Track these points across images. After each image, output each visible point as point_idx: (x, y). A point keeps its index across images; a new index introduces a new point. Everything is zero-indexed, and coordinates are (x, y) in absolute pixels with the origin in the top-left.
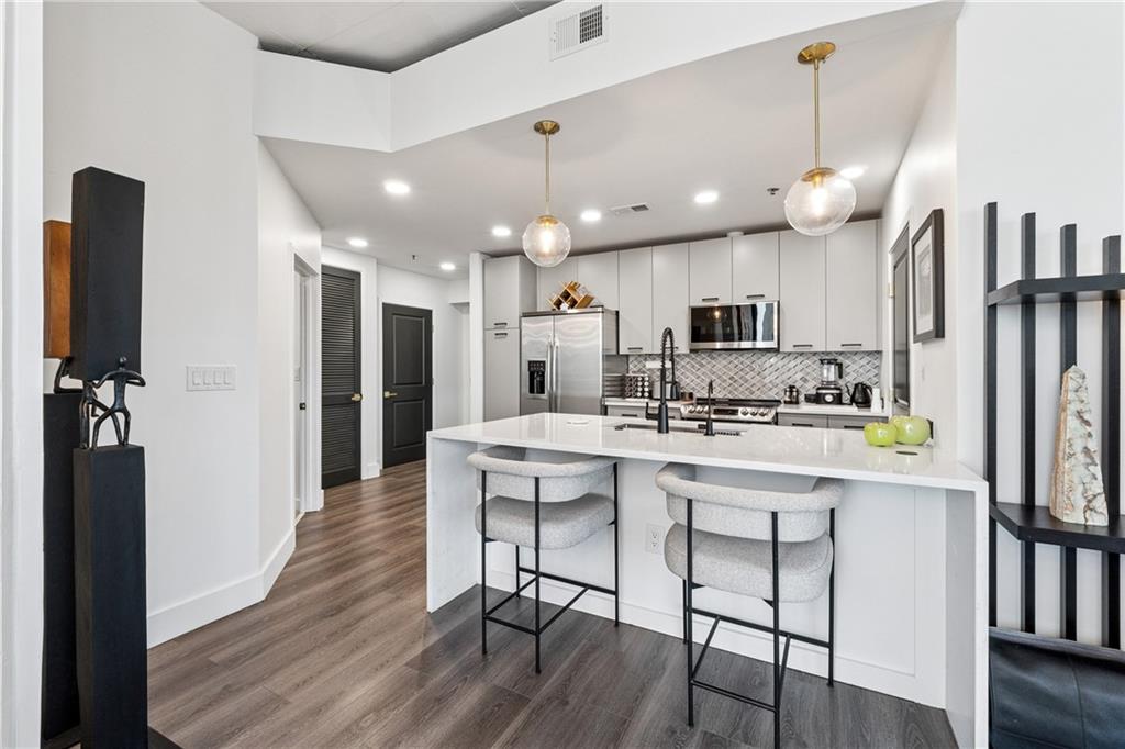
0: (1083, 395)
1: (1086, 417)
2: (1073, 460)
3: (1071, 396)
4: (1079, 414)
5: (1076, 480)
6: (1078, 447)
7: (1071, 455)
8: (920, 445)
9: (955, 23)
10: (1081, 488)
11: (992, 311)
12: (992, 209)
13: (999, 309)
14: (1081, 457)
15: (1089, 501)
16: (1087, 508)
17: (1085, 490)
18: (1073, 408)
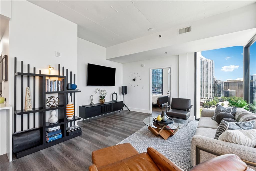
0: (29, 91)
1: (29, 94)
2: (27, 101)
3: (27, 91)
4: (28, 94)
5: (28, 104)
6: (28, 99)
7: (27, 100)
8: (2, 103)
9: (9, 21)
10: (28, 105)
11: (15, 76)
12: (16, 59)
13: (17, 76)
14: (29, 100)
15: (30, 107)
16: (29, 108)
17: (29, 105)
18: (27, 93)
